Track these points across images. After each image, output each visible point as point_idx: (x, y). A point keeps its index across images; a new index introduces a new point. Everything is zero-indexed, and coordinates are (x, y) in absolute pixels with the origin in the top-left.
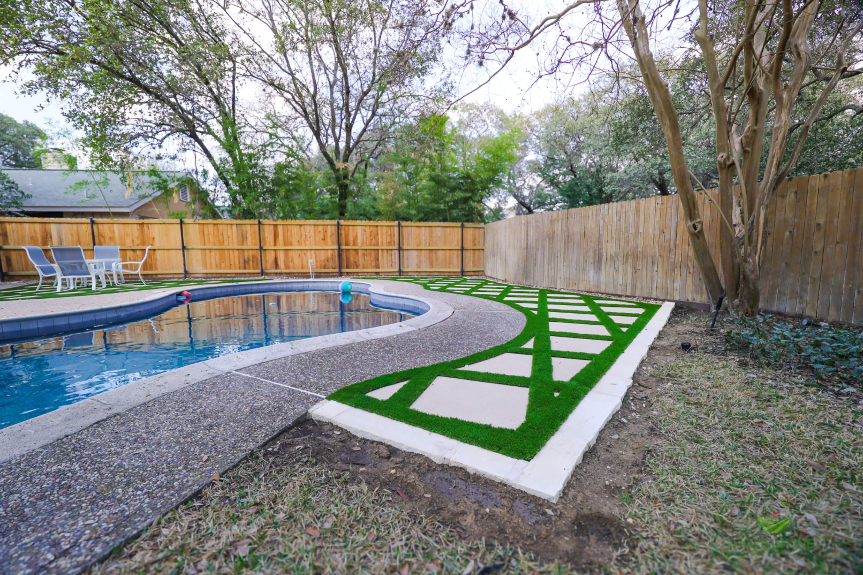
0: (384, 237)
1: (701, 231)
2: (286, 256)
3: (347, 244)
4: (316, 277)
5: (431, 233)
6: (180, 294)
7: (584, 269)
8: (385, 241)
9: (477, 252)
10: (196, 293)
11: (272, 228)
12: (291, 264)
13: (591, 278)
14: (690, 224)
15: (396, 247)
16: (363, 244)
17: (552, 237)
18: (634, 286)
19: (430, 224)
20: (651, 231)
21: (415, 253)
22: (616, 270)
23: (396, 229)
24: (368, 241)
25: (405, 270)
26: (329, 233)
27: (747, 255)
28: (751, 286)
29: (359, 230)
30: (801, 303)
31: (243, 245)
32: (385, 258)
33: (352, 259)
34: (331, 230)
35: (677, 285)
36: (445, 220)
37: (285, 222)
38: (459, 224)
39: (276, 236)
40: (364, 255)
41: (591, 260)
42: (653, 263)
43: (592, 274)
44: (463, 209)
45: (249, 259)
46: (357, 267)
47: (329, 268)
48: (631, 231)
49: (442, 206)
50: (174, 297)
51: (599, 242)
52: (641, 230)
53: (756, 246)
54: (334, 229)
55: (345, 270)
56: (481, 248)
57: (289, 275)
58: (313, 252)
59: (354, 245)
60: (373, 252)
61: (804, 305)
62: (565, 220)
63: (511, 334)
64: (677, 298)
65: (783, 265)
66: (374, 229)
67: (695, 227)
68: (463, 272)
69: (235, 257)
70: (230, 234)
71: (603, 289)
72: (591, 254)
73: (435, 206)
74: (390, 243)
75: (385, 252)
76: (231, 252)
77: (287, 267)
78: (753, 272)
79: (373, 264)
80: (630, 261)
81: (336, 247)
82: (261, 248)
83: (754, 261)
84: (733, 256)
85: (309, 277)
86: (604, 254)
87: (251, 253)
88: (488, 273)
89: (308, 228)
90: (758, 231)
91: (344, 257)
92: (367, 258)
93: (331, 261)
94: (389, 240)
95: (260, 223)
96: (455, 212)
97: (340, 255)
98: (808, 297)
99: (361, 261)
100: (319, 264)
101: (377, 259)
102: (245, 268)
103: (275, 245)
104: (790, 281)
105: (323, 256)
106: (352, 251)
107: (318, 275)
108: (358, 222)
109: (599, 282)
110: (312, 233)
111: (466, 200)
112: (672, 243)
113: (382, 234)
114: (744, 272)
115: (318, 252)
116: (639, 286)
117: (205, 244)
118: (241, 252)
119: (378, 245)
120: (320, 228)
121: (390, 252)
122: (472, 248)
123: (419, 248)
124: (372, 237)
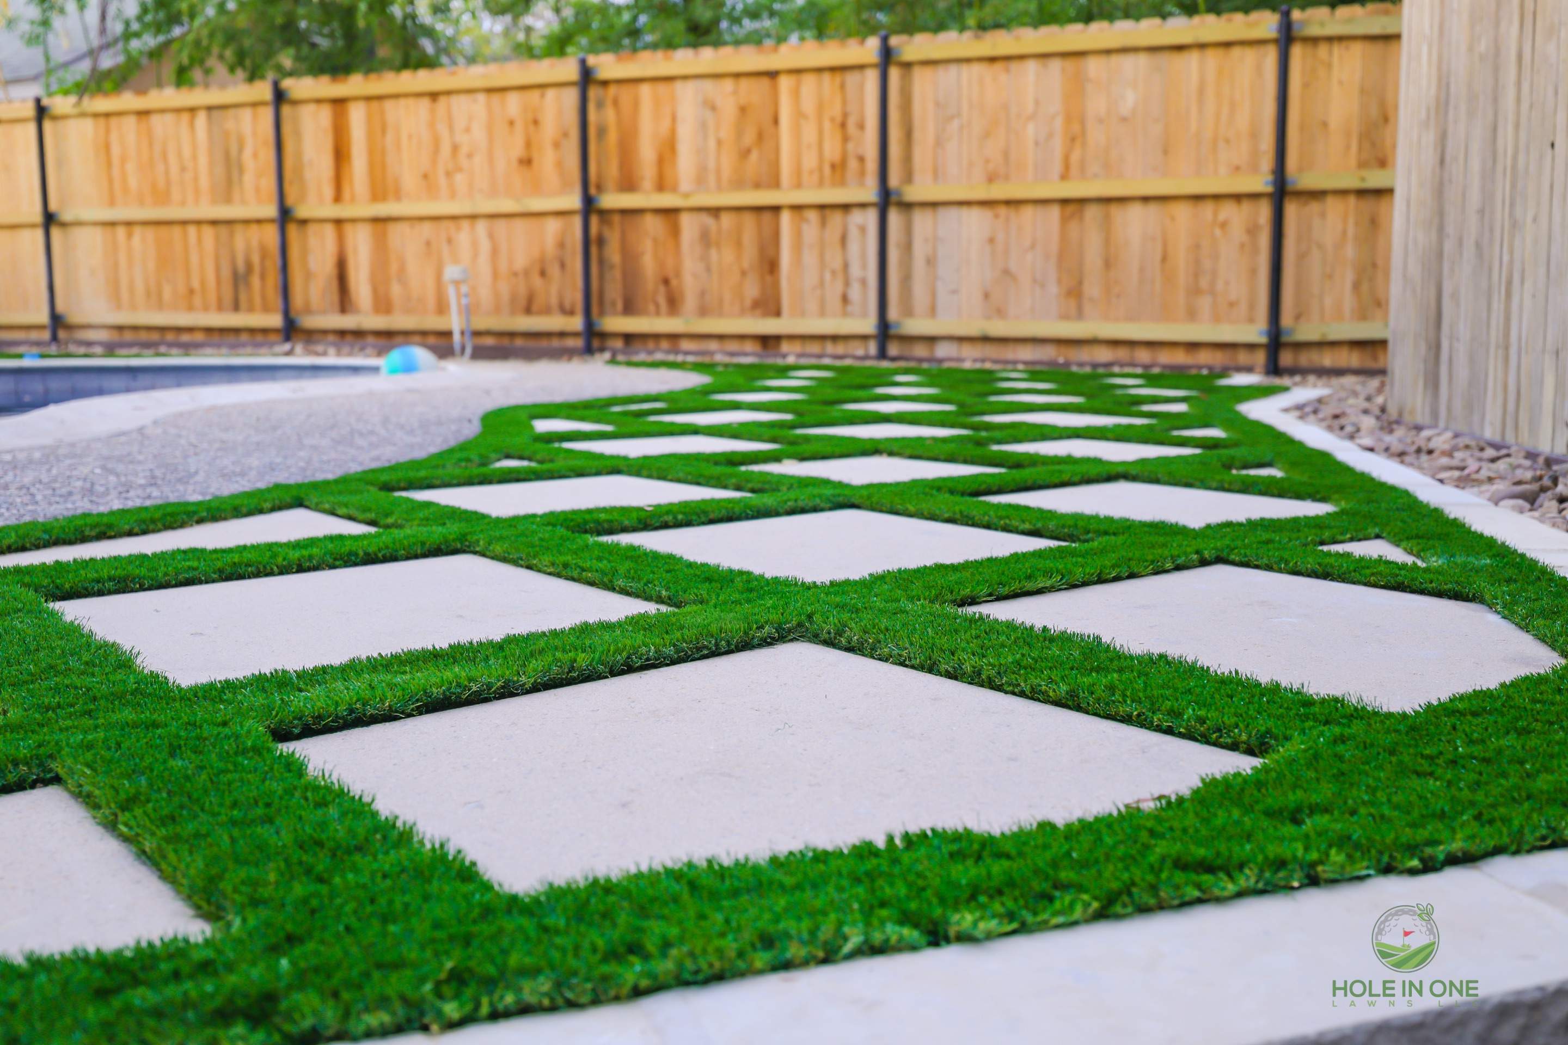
0: (809, 133)
2: (381, 247)
3: (628, 184)
4: (480, 354)
8: (809, 161)
11: (325, 115)
12: (396, 290)
15: (870, 193)
16: (700, 180)
21: (975, 224)
24: (727, 163)
25: (916, 326)
26: (549, 129)
29: (686, 100)
31: (228, 199)
32: (810, 258)
33: (648, 264)
34: (556, 110)
37: (375, 85)
38: (1267, 26)
39: (340, 155)
40: (705, 239)
45: (249, 267)
46: (674, 304)
47: (547, 311)
55: (615, 323)
58: (481, 227)
59: (661, 187)
60: (750, 226)
68: (1277, 349)
69: (205, 257)
70: (187, 152)
74: (839, 169)
75: (812, 226)
76: (192, 230)
77: (383, 304)
79: (752, 290)
81: (573, 201)
82: (285, 215)
87: (253, 236)
89: (460, 105)
91: (614, 254)
92: (725, 256)
93: (554, 271)
94: (832, 149)
95: (280, 97)
97: (591, 244)
99: (691, 272)
100: (505, 289)
101: (770, 264)
102: (236, 307)
103: (338, 198)
105: (522, 247)
106: (650, 222)
107: (500, 347)
110: (479, 133)
113: (799, 115)
115: (501, 225)
117: (112, 202)
118: (223, 230)
119: (775, 183)
120: (513, 103)
121: (836, 218)
122: (1350, 181)
123: (998, 192)
124: (749, 138)
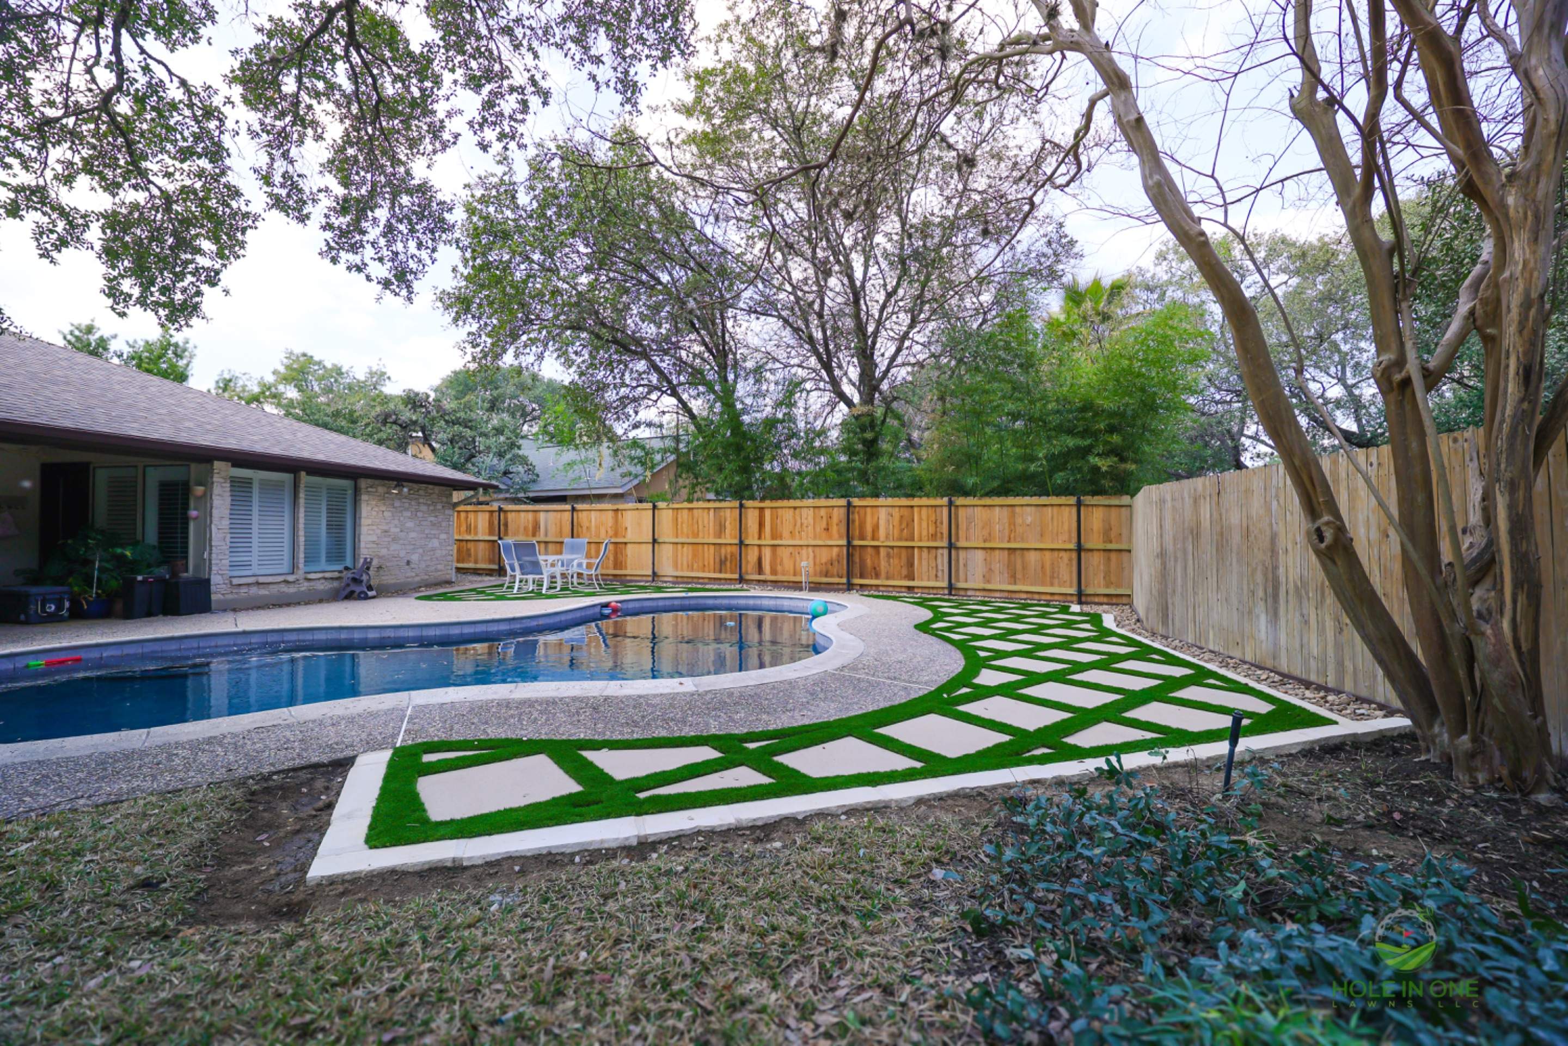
0: (924, 524)
2: (774, 554)
3: (862, 537)
4: (812, 590)
5: (1013, 515)
6: (606, 605)
8: (924, 533)
9: (1113, 556)
10: (631, 605)
11: (757, 512)
12: (779, 568)
13: (1263, 635)
14: (1312, 526)
15: (945, 544)
16: (887, 538)
19: (1011, 500)
21: (980, 555)
22: (1305, 621)
23: (945, 511)
24: (896, 533)
25: (961, 585)
26: (835, 520)
29: (883, 513)
31: (720, 537)
32: (924, 563)
33: (869, 562)
34: (838, 515)
36: (1044, 492)
37: (775, 504)
38: (1072, 500)
39: (761, 525)
40: (888, 556)
43: (1263, 624)
44: (1080, 470)
45: (726, 559)
46: (877, 576)
47: (832, 576)
50: (597, 610)
51: (1274, 552)
54: (843, 511)
55: (856, 581)
56: (1124, 546)
57: (776, 584)
58: (810, 549)
59: (873, 539)
60: (904, 552)
62: (1215, 498)
66: (906, 512)
68: (1080, 597)
69: (710, 553)
70: (706, 522)
72: (1259, 577)
73: (1022, 466)
74: (934, 537)
75: (925, 553)
76: (706, 546)
77: (774, 572)
79: (904, 572)
81: (844, 542)
82: (741, 542)
85: (801, 589)
86: (1283, 579)
87: (729, 549)
89: (804, 511)
91: (857, 559)
92: (895, 561)
93: (835, 564)
94: (932, 530)
95: (741, 506)
96: (1059, 478)
97: (849, 556)
99: (883, 566)
100: (817, 569)
101: (911, 564)
102: (721, 572)
103: (760, 538)
105: (824, 555)
106: (869, 550)
107: (816, 587)
108: (881, 501)
109: (1276, 645)
110: (811, 520)
113: (920, 519)
115: (817, 549)
117: (677, 537)
118: (718, 547)
119: (913, 539)
120: (823, 512)
121: (934, 551)
122: (1101, 546)
123: (987, 545)
124: (904, 526)
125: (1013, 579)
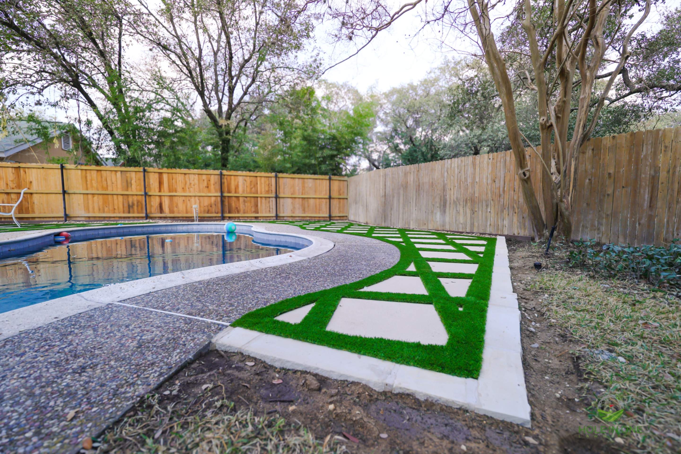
0: (263, 186)
1: (529, 178)
2: (171, 201)
3: (229, 192)
4: (200, 221)
5: (304, 183)
6: (59, 234)
7: (432, 212)
8: (263, 190)
9: (341, 200)
10: (77, 234)
11: (157, 175)
12: (175, 209)
13: (438, 219)
14: (521, 172)
15: (274, 195)
16: (243, 192)
17: (405, 187)
18: (472, 225)
19: (302, 176)
20: (485, 180)
21: (290, 200)
22: (458, 212)
23: (273, 180)
24: (248, 190)
25: (281, 215)
26: (212, 182)
27: (563, 196)
28: (566, 220)
29: (240, 179)
30: (598, 234)
31: (127, 190)
32: (264, 205)
33: (233, 205)
34: (214, 179)
35: (506, 222)
36: (315, 173)
37: (170, 171)
38: (327, 177)
39: (161, 183)
40: (244, 201)
41: (438, 205)
42: (487, 206)
43: (438, 215)
44: (330, 164)
45: (133, 204)
46: (238, 212)
47: (212, 213)
48: (469, 180)
49: (313, 162)
50: (52, 238)
51: (444, 190)
52: (477, 180)
53: (569, 189)
54: (217, 178)
55: (227, 215)
56: (345, 197)
57: (173, 218)
58: (197, 198)
59: (236, 193)
60: (253, 200)
61: (600, 235)
62: (416, 173)
63: (392, 261)
64: (506, 233)
65: (585, 205)
66: (254, 179)
67: (524, 174)
68: (330, 218)
69: (119, 202)
70: (114, 179)
71: (447, 228)
72: (438, 200)
73: (307, 161)
74: (268, 192)
75: (264, 199)
76: (115, 197)
77: (171, 211)
78: (567, 209)
79: (253, 209)
80: (469, 204)
81: (219, 194)
82: (146, 194)
83: (568, 201)
84: (552, 197)
85: (193, 221)
86: (448, 199)
87: (135, 198)
88: (352, 218)
89: (192, 177)
90: (570, 178)
91: (226, 203)
92: (248, 204)
93: (214, 206)
94: (267, 189)
95: (145, 171)
96: (323, 167)
97: (222, 202)
98: (603, 229)
99: (242, 207)
100: (202, 209)
101: (256, 206)
102: (129, 212)
103: (160, 191)
104: (590, 216)
105: (206, 202)
106: (234, 198)
107: (202, 219)
108: (239, 173)
109: (444, 222)
110: (196, 181)
111: (332, 157)
112: (501, 189)
113: (261, 183)
114: (561, 209)
115: (201, 198)
116: (476, 224)
117: (87, 189)
118: (125, 197)
119: (257, 193)
120: (204, 177)
121: (268, 199)
122: (338, 197)
123: (293, 196)
124: (252, 186)
125: (304, 211)
